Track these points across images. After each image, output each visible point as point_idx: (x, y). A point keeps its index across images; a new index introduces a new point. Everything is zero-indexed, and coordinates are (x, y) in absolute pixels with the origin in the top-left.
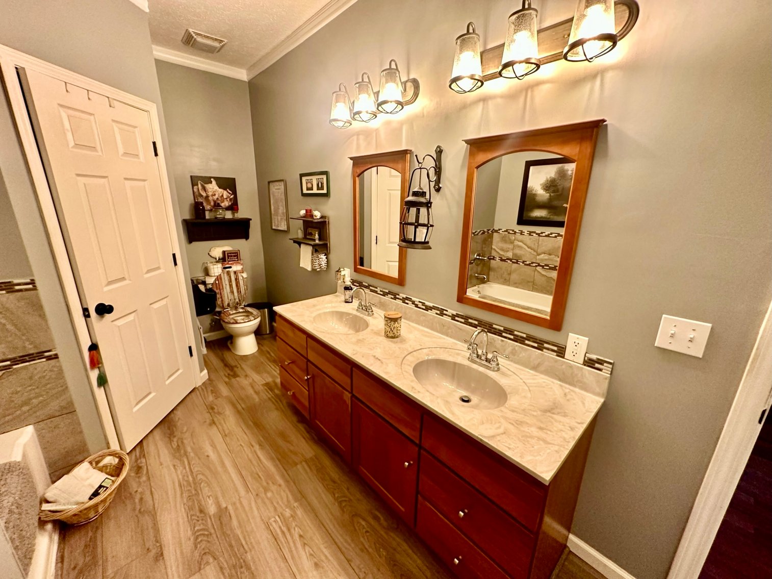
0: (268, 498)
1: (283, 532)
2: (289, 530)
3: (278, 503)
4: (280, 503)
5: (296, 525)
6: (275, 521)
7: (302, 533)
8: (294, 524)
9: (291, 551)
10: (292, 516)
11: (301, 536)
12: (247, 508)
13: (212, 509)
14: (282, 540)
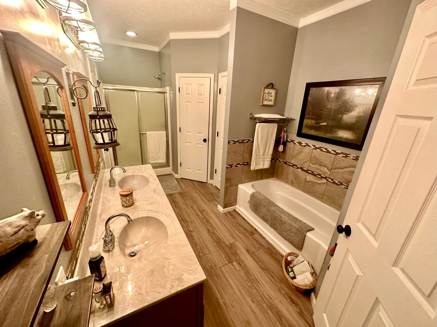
0: (210, 263)
1: (203, 248)
2: (201, 249)
3: (205, 259)
4: (204, 259)
5: (198, 249)
6: (206, 252)
7: (196, 246)
8: (199, 250)
9: (201, 242)
10: (200, 253)
11: (197, 246)
12: (220, 261)
13: (235, 263)
14: (204, 246)
